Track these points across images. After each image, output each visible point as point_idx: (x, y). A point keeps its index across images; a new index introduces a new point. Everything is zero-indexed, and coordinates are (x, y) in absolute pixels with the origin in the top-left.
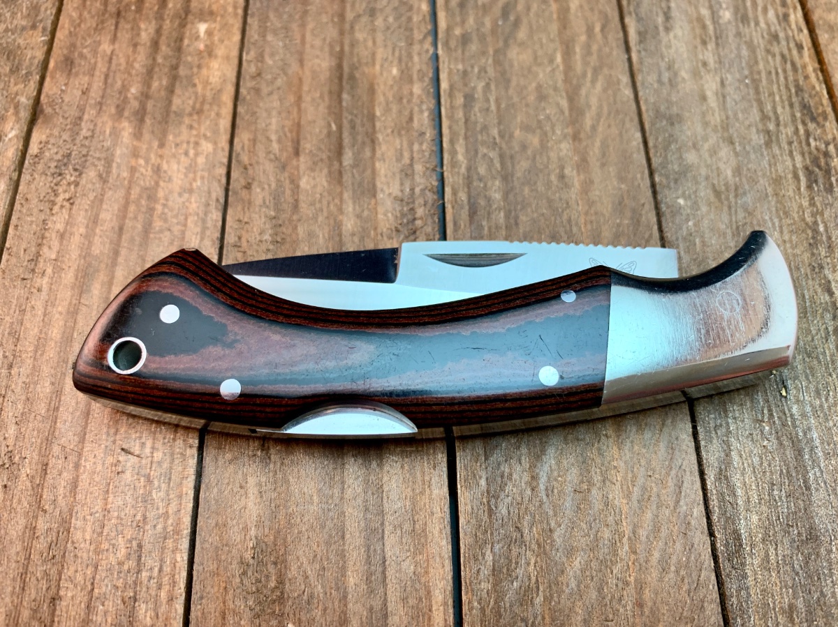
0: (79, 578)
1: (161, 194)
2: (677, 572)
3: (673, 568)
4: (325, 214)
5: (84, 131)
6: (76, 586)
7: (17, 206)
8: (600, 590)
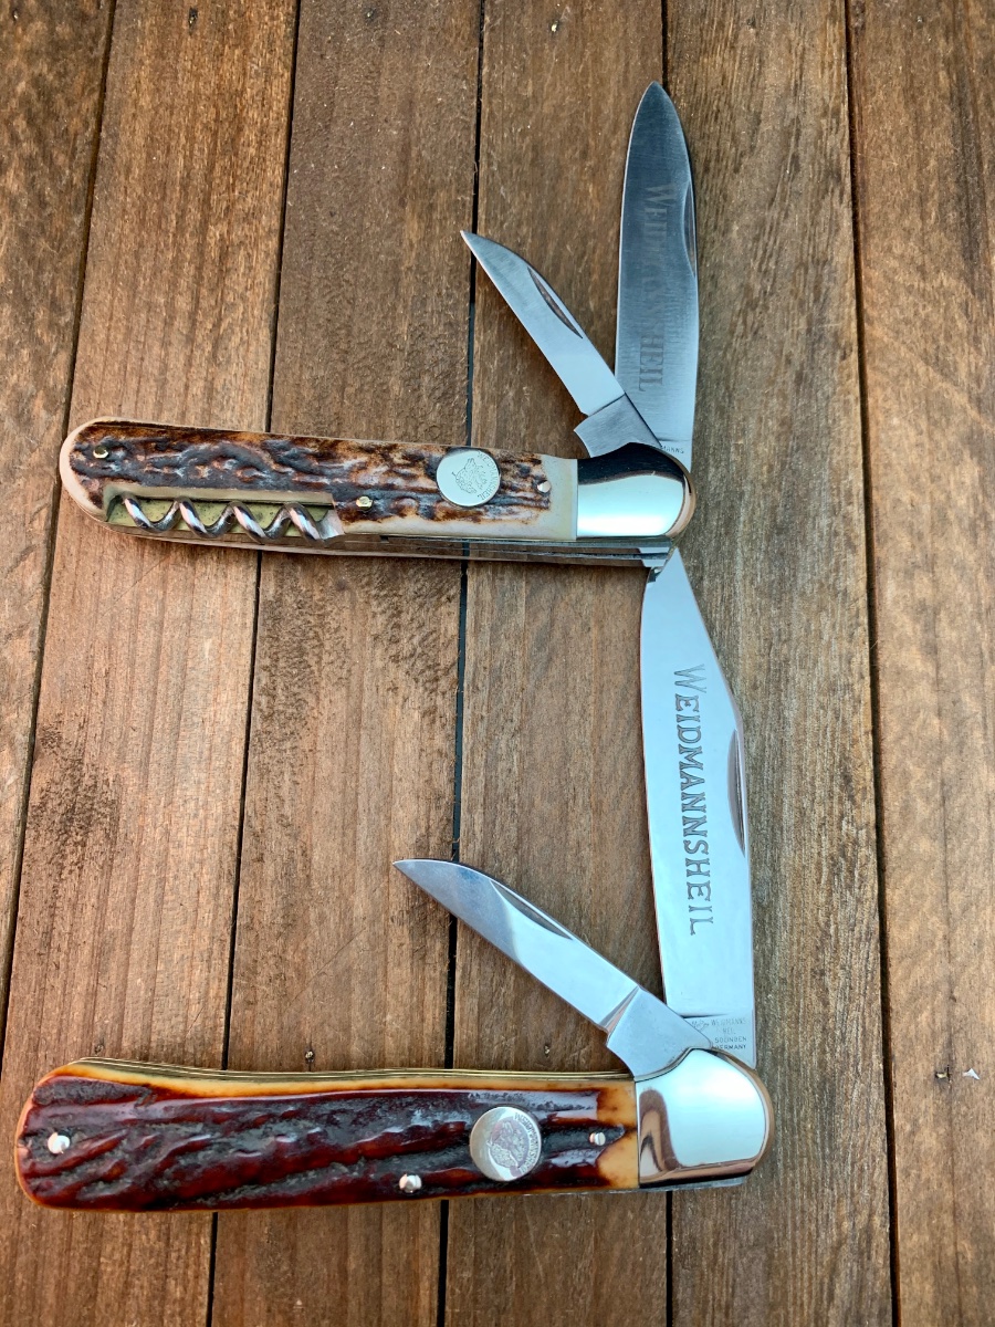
0: (117, 1256)
1: (171, 860)
2: (633, 1270)
3: (630, 1267)
4: (337, 894)
5: (87, 777)
6: (114, 1262)
7: (25, 869)
8: (565, 1283)
